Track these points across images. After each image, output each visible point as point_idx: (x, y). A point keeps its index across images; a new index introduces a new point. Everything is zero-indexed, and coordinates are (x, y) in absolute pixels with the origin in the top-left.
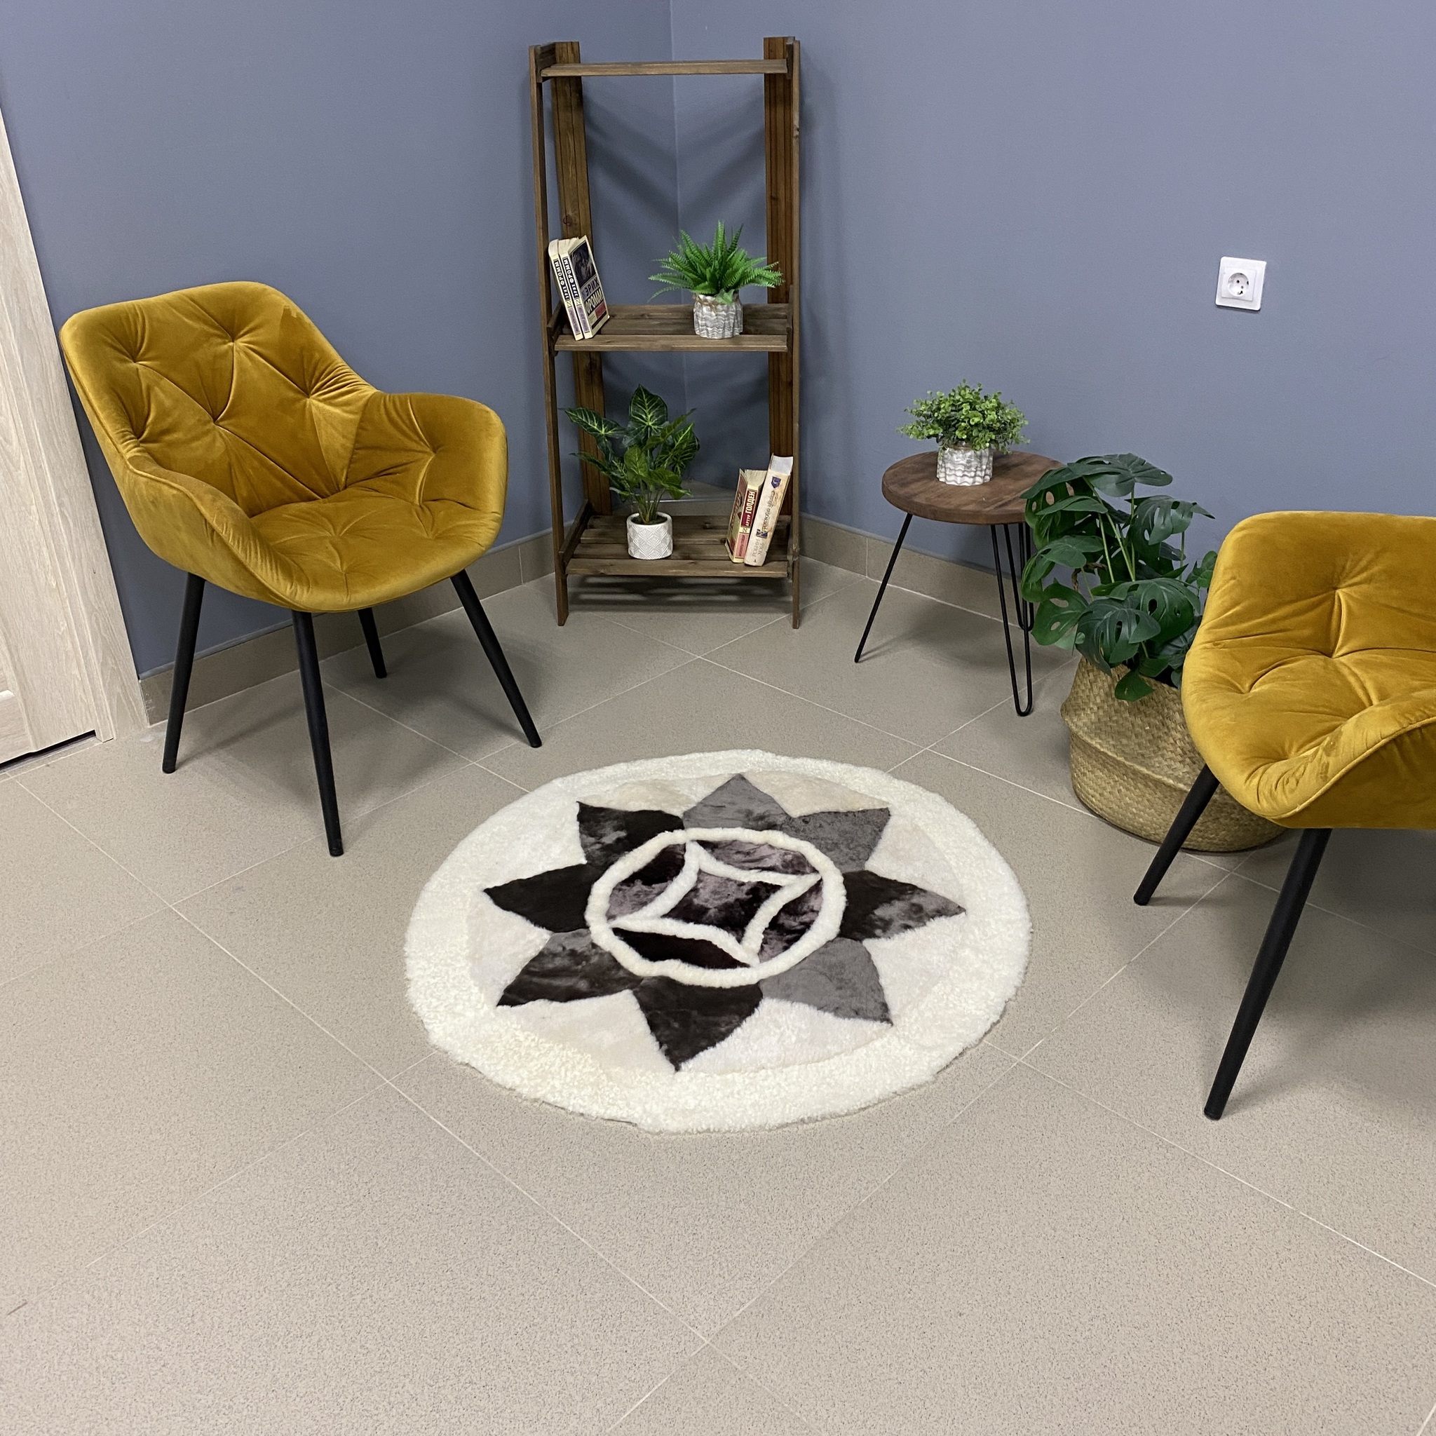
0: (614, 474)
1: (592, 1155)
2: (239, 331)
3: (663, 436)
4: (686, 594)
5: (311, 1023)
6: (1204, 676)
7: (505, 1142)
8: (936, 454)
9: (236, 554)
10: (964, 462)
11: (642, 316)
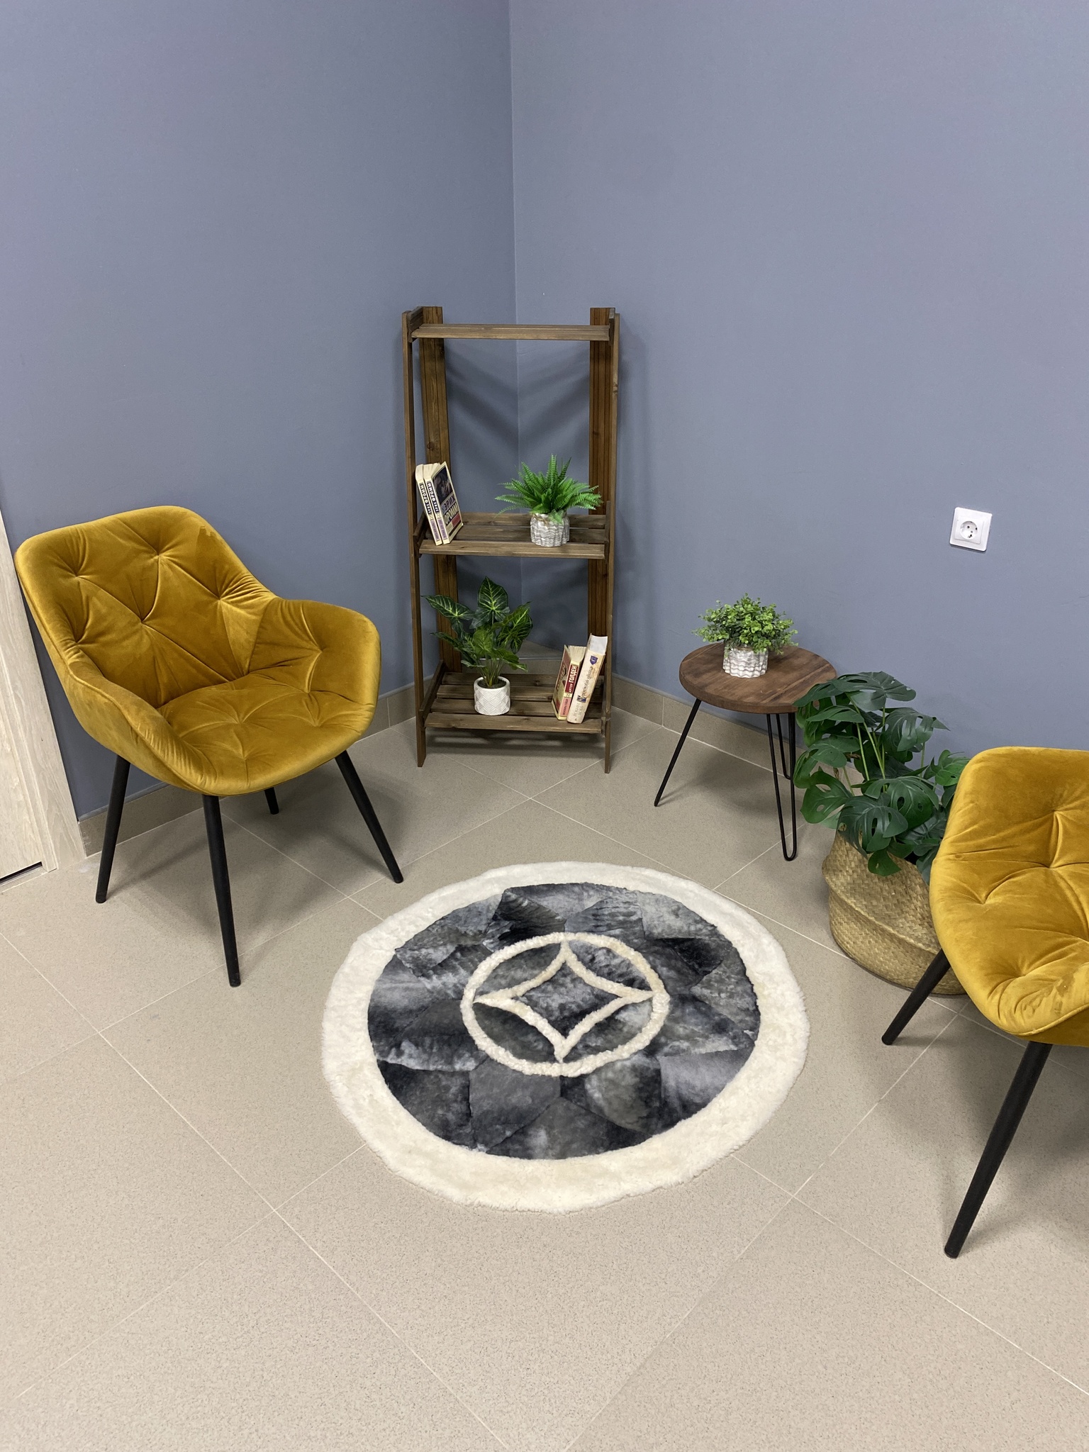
0: (465, 649)
1: (442, 1287)
2: (163, 547)
3: (504, 618)
4: (519, 741)
5: (212, 1151)
6: (949, 885)
7: (371, 1273)
8: (723, 649)
9: (156, 753)
10: (746, 660)
11: (489, 523)
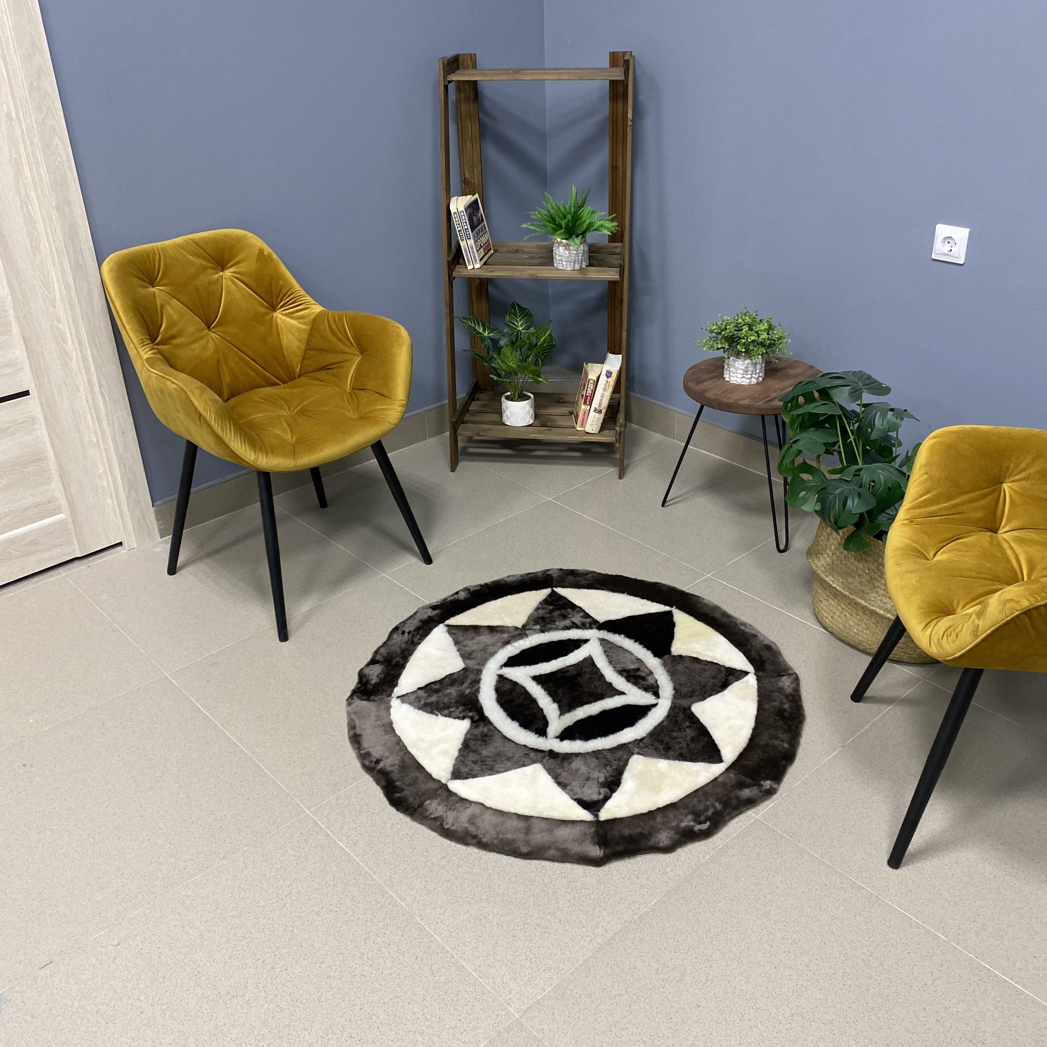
0: (493, 365)
1: (446, 873)
2: (227, 264)
3: (530, 337)
4: (544, 450)
5: (258, 766)
6: (900, 545)
7: (386, 860)
8: (722, 360)
9: (216, 431)
10: (743, 368)
11: (517, 251)
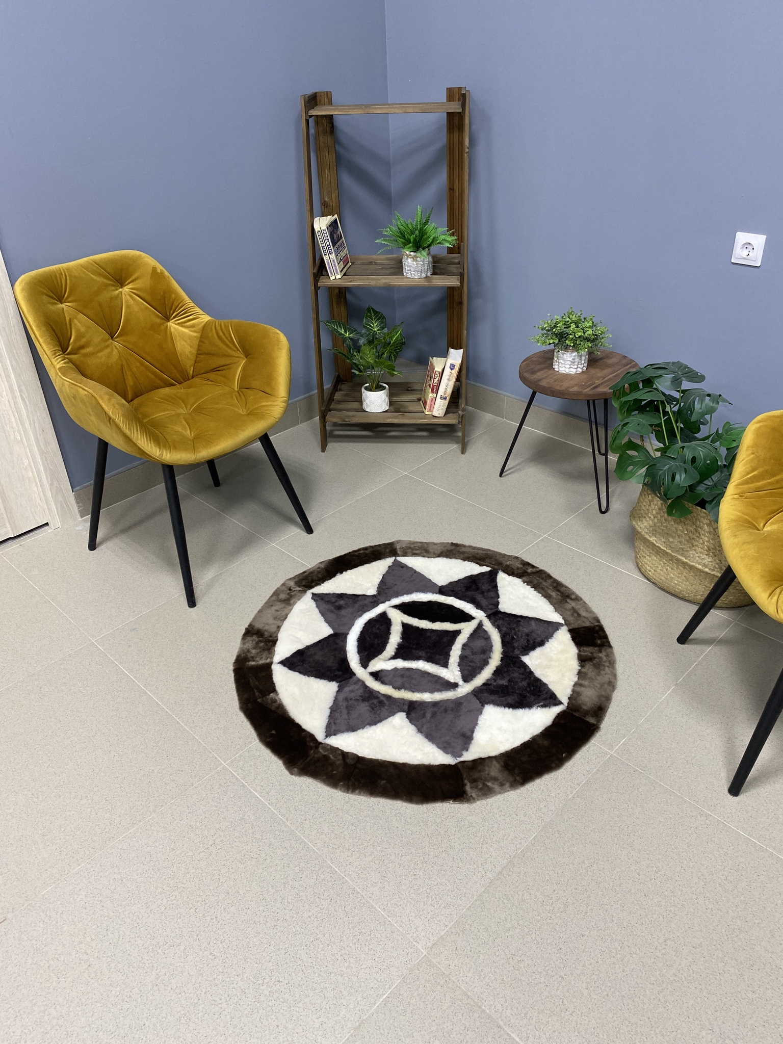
0: (354, 361)
2: (125, 282)
3: (384, 338)
4: (397, 431)
5: (178, 723)
6: (733, 517)
7: (297, 808)
8: (551, 353)
9: (125, 432)
10: (571, 359)
11: (371, 263)
